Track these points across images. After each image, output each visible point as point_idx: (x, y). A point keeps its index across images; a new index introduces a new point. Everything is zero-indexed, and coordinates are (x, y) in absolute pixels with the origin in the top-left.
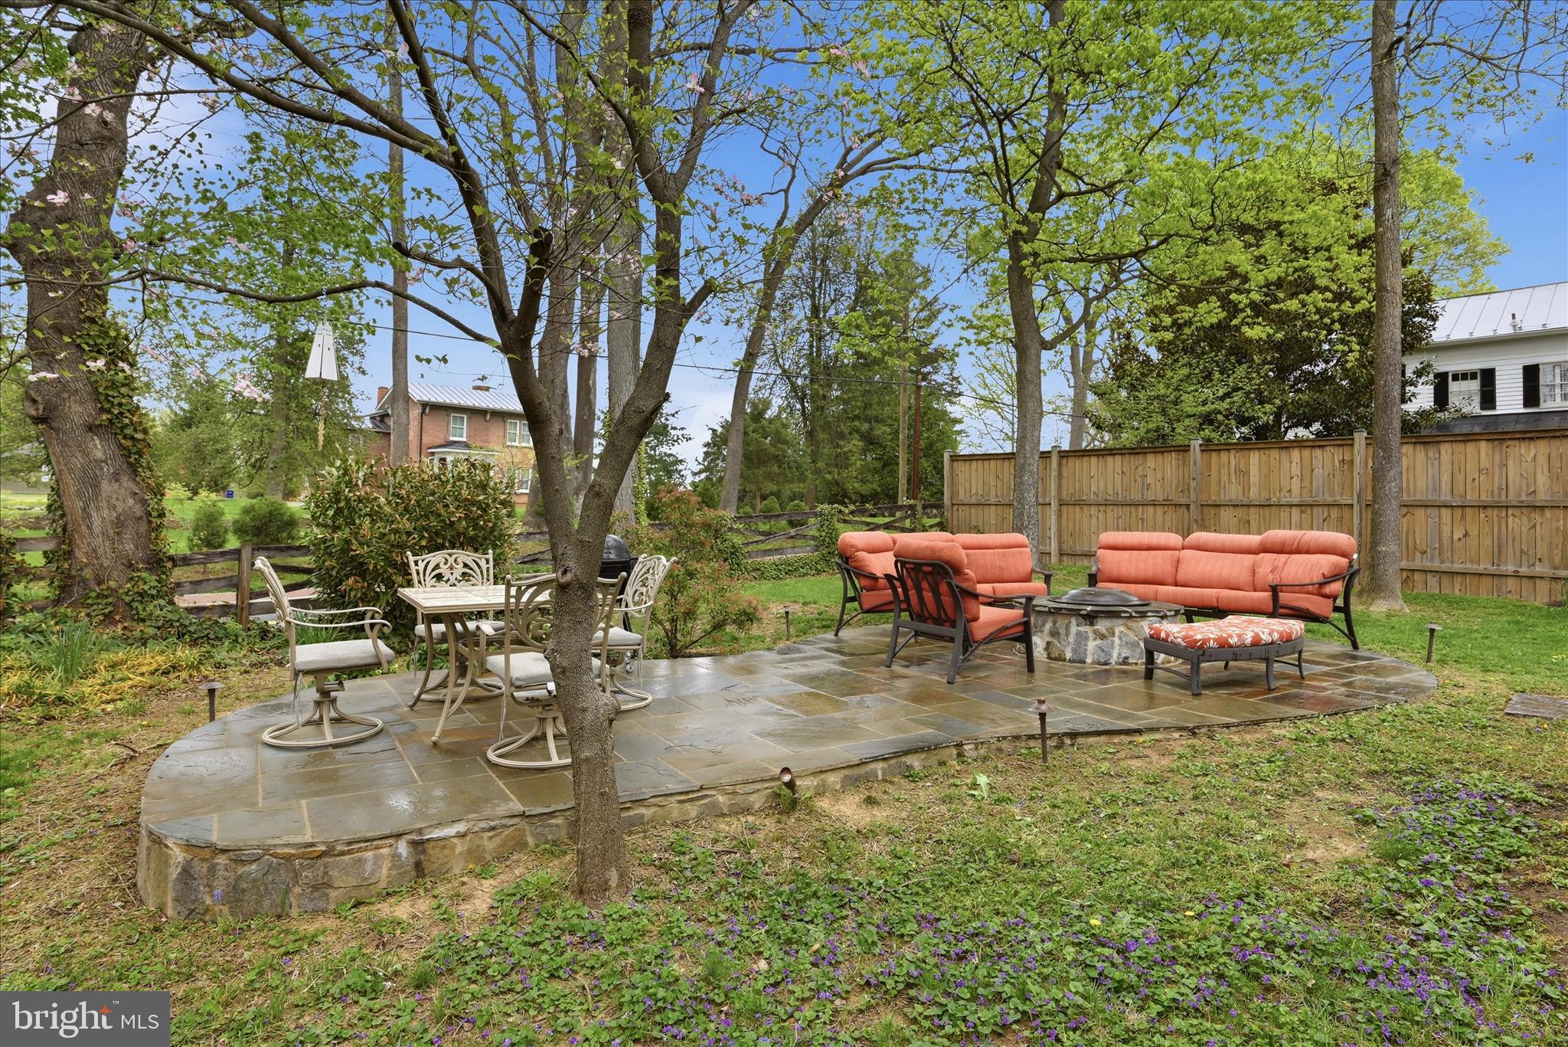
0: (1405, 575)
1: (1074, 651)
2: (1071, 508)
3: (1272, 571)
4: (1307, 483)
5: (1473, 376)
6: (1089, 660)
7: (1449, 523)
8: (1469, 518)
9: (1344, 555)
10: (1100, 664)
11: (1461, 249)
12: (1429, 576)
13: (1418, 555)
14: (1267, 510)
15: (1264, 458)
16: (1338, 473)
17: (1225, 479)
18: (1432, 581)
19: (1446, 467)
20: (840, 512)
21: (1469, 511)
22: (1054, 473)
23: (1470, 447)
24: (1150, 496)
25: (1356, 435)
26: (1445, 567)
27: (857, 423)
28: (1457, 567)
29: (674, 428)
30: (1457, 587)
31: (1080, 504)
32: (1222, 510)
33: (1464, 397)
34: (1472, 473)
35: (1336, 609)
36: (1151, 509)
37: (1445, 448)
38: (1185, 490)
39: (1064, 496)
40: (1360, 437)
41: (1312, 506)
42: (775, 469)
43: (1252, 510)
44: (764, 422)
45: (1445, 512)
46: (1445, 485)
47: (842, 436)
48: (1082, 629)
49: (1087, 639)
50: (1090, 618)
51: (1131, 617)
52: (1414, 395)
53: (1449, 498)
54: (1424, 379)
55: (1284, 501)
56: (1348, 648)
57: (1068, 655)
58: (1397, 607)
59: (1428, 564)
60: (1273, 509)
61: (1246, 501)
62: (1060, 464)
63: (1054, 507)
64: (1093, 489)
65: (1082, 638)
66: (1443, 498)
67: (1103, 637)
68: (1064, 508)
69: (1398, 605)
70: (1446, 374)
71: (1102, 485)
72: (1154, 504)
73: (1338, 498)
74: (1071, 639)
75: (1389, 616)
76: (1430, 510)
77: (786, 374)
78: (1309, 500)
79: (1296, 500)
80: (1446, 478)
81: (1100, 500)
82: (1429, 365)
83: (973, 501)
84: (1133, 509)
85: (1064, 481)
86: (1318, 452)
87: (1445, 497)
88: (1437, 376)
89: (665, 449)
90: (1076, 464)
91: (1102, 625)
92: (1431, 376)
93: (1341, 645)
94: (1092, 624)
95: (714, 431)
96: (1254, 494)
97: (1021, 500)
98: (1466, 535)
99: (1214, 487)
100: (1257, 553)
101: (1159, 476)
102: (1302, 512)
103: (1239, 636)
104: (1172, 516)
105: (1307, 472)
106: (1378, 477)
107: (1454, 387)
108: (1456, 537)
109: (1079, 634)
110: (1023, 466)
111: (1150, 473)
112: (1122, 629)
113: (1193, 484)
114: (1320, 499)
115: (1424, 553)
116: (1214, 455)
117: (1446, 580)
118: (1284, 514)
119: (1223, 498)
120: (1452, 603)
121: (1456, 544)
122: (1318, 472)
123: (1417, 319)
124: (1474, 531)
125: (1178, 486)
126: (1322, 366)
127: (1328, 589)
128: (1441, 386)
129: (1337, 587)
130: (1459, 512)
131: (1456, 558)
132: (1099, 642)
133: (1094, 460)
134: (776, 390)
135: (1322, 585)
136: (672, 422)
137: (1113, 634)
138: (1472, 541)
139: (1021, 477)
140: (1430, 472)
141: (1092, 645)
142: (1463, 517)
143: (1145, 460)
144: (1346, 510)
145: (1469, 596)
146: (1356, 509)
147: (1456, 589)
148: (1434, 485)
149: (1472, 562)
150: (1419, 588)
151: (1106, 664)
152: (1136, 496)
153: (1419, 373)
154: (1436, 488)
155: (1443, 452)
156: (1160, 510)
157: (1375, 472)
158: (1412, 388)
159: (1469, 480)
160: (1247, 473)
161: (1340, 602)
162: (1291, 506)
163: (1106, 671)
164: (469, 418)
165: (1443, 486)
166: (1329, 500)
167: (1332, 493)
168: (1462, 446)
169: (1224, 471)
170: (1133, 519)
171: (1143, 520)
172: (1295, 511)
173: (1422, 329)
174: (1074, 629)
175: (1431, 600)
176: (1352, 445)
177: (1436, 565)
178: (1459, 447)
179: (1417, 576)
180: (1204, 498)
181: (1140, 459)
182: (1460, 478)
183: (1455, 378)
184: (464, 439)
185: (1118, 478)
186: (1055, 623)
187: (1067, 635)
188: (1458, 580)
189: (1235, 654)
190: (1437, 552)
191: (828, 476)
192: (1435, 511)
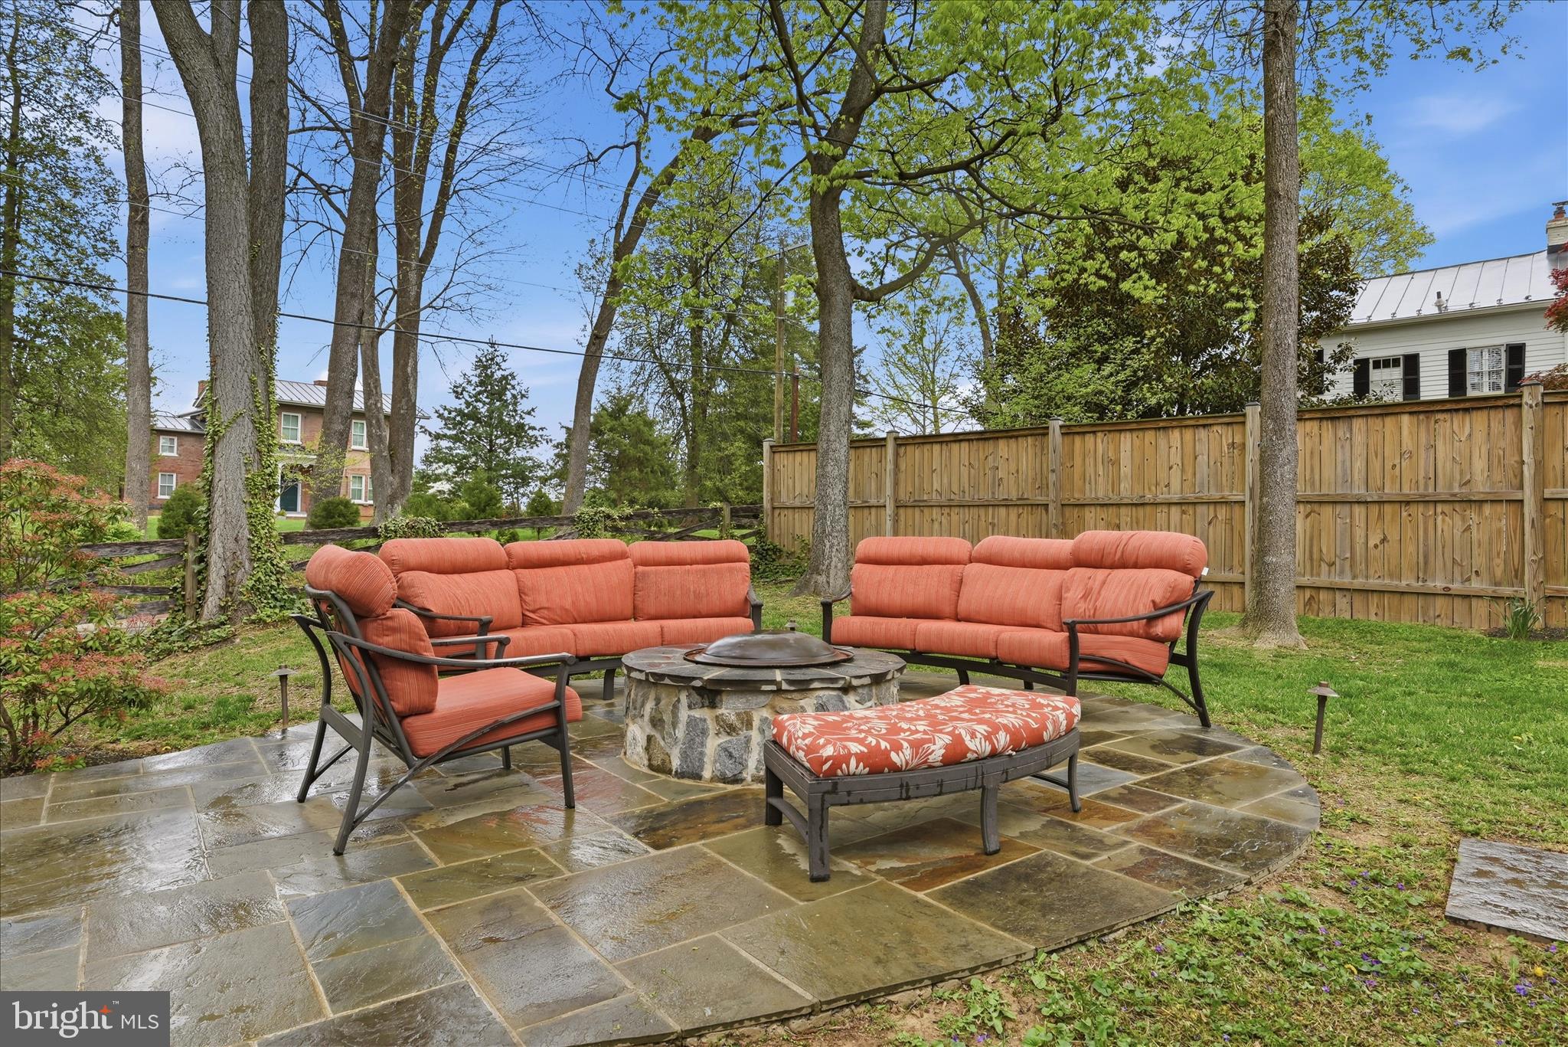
0: (1308, 594)
1: (684, 756)
2: (910, 511)
3: (1085, 597)
4: (1189, 475)
5: (1396, 362)
6: (707, 774)
7: (1363, 525)
8: (1388, 518)
9: (1186, 570)
10: (725, 780)
11: (1384, 239)
12: (1338, 595)
13: (1324, 567)
14: (1141, 510)
15: (1137, 442)
16: (1225, 460)
17: (1090, 470)
18: (1342, 602)
19: (1359, 449)
20: (608, 517)
21: (1388, 508)
22: (890, 467)
23: (1389, 421)
24: (1001, 495)
25: (1248, 410)
26: (1359, 583)
27: (742, 423)
28: (1374, 583)
29: (534, 428)
30: (1373, 610)
31: (920, 505)
32: (1087, 509)
33: (1387, 384)
34: (1391, 458)
35: (1175, 659)
36: (1003, 511)
37: (1358, 424)
38: (1043, 487)
39: (902, 496)
40: (1252, 412)
41: (1194, 504)
42: (636, 473)
43: (1123, 511)
44: (624, 419)
45: (1359, 511)
46: (1358, 477)
47: (725, 437)
48: (697, 713)
49: (704, 732)
50: (710, 694)
51: (779, 691)
52: (1332, 383)
53: (1363, 491)
54: (1342, 365)
55: (1161, 498)
56: (1191, 726)
57: (676, 763)
58: (1290, 642)
59: (1337, 580)
60: (1148, 509)
61: (1115, 499)
62: (897, 455)
63: (889, 510)
64: (936, 486)
65: (697, 731)
66: (1356, 492)
67: (731, 729)
68: (902, 511)
69: (1293, 638)
70: (1367, 360)
71: (945, 481)
72: (1007, 504)
73: (1226, 493)
74: (680, 732)
75: (1278, 656)
76: (1339, 508)
77: (665, 369)
78: (1191, 496)
79: (1175, 497)
80: (1359, 464)
81: (944, 500)
82: (1349, 349)
83: (797, 503)
84: (982, 511)
85: (902, 476)
86: (1202, 433)
87: (1359, 490)
88: (1356, 362)
89: (520, 453)
90: (914, 453)
91: (730, 708)
92: (1351, 361)
93: (1176, 723)
94: (713, 705)
95: (568, 429)
96: (1126, 490)
97: (823, 498)
98: (1384, 540)
99: (1078, 482)
100: (1067, 569)
101: (1013, 469)
102: (1184, 512)
103: (916, 745)
104: (1028, 517)
105: (1189, 460)
106: (1266, 460)
107: (1376, 375)
108: (1371, 544)
109: (692, 723)
110: (826, 452)
111: (1001, 463)
112: (766, 713)
113: (1052, 477)
114: (1205, 495)
115: (1332, 564)
116: (1078, 439)
117: (1358, 600)
118: (1161, 514)
119: (1089, 495)
120: (1366, 632)
121: (1373, 552)
122: (1202, 459)
123: (1334, 293)
124: (1393, 536)
125: (1035, 480)
126: (1231, 348)
127: (1159, 628)
128: (1362, 371)
129: (1175, 623)
130: (1375, 509)
131: (1371, 572)
132: (724, 739)
133: (936, 448)
134: (653, 386)
135: (1151, 620)
136: (528, 420)
137: (749, 725)
138: (1392, 548)
139: (823, 467)
140: (1340, 458)
141: (713, 743)
142: (1381, 517)
143: (996, 447)
144: (1237, 508)
145: (1387, 622)
146: (1249, 506)
147: (1371, 614)
148: (1344, 474)
149: (1391, 576)
150: (1326, 613)
151: (736, 780)
152: (985, 495)
153: (1337, 358)
154: (1347, 480)
155: (1355, 429)
156: (1013, 512)
157: (1262, 452)
158: (1330, 376)
159: (1388, 467)
160: (1115, 463)
161: (1181, 649)
162: (1170, 504)
163: (736, 795)
164: (304, 418)
165: (1356, 477)
166: (1215, 495)
167: (1219, 487)
168: (1379, 421)
169: (1090, 461)
170: (983, 524)
171: (992, 524)
172: (1175, 511)
173: (1341, 306)
174: (684, 714)
175: (1336, 630)
176: (1244, 423)
177: (1346, 581)
178: (1376, 423)
179: (1323, 596)
180: (1066, 496)
181: (990, 446)
182: (1376, 465)
183: (1377, 365)
184: (299, 442)
185: (965, 471)
186: (658, 701)
187: (674, 725)
188: (1374, 600)
189: (904, 786)
190: (1347, 563)
191: (708, 483)
192: (1346, 508)
